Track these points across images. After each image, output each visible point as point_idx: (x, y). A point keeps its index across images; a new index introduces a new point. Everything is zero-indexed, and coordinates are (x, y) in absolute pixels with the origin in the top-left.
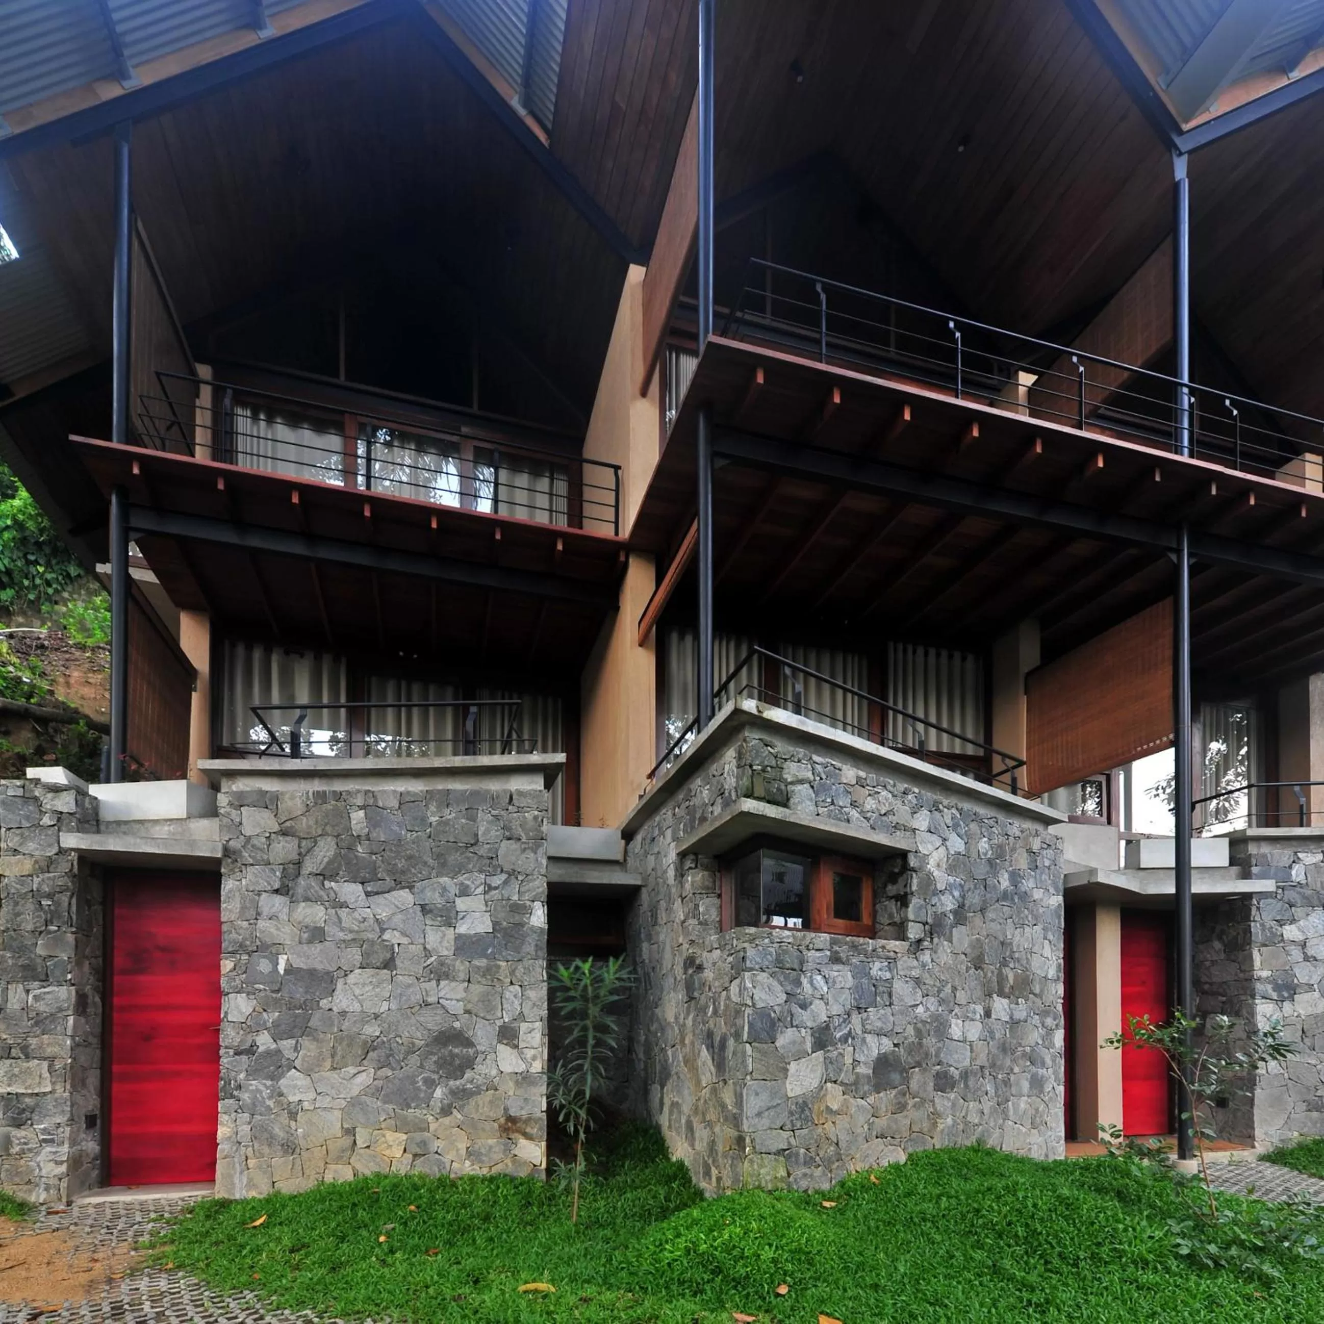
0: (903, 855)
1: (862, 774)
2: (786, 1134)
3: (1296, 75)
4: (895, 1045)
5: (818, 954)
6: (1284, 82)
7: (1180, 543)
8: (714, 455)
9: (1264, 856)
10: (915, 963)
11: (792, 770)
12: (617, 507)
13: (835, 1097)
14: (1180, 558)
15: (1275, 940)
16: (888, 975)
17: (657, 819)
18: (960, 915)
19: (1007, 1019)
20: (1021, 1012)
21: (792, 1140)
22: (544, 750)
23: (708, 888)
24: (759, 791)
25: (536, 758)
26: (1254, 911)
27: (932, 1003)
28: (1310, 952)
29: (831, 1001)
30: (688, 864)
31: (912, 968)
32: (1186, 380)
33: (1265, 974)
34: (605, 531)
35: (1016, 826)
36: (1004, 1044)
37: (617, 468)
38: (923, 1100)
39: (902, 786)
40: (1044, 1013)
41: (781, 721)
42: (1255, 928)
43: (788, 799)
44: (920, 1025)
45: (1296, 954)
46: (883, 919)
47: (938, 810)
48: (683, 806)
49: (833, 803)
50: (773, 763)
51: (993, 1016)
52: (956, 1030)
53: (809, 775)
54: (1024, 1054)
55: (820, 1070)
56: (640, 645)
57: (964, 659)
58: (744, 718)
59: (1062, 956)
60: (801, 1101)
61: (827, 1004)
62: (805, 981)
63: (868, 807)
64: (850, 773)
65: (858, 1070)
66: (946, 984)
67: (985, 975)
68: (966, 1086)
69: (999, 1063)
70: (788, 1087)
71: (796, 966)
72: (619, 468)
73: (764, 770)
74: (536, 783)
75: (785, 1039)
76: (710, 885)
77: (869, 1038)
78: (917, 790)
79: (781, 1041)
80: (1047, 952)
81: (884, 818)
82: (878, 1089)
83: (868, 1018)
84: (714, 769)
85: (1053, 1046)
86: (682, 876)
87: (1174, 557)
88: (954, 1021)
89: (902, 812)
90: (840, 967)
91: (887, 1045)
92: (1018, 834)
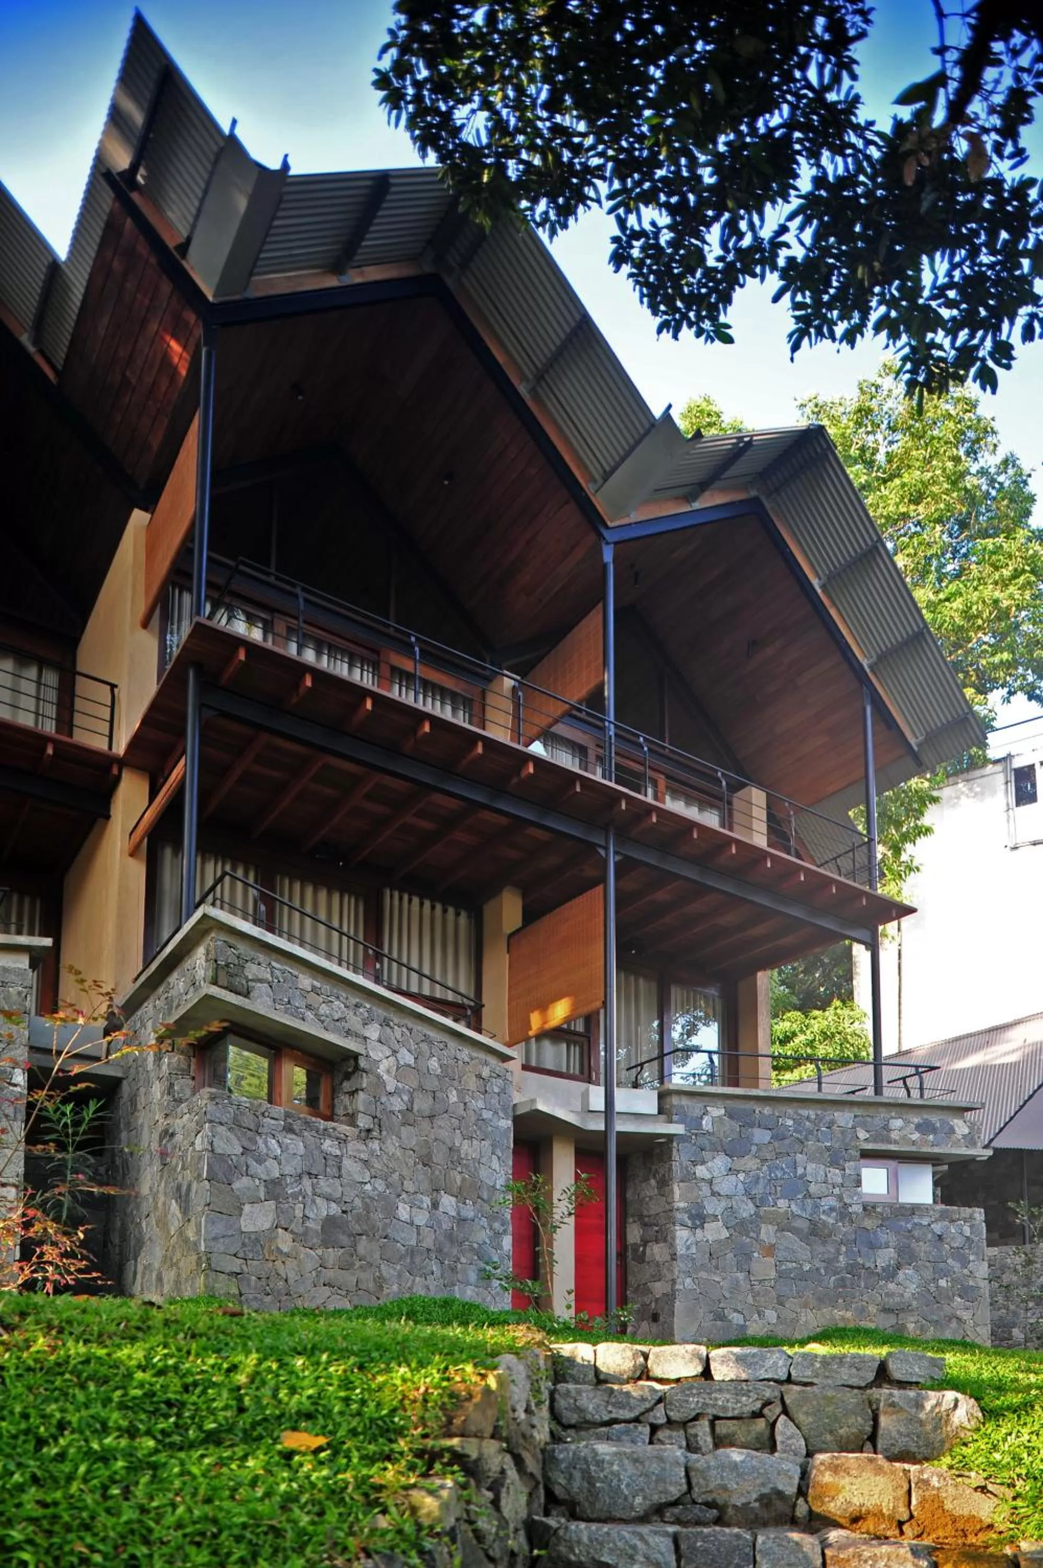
0: (355, 1056)
1: (317, 984)
2: (239, 1261)
3: (697, 505)
4: (344, 1212)
5: (273, 1122)
6: (688, 509)
7: (607, 841)
8: (201, 706)
9: (682, 1107)
10: (364, 1147)
11: (252, 970)
12: (112, 707)
13: (285, 1242)
14: (607, 854)
15: (689, 1177)
16: (338, 1153)
17: (139, 1013)
18: (409, 1116)
19: (454, 1214)
20: (469, 1211)
21: (244, 1267)
22: (31, 933)
23: (183, 1070)
24: (223, 980)
25: (23, 940)
26: (675, 1152)
27: (380, 1185)
28: (716, 1189)
29: (283, 1162)
30: (166, 1046)
31: (359, 1151)
32: (612, 719)
33: (682, 1205)
34: (100, 744)
35: (465, 1053)
36: (451, 1234)
37: (113, 686)
38: (370, 1265)
39: (354, 1000)
40: (493, 1217)
41: (243, 930)
42: (676, 1166)
43: (249, 993)
44: (368, 1200)
45: (706, 1190)
46: (340, 1111)
47: (388, 1025)
48: (163, 998)
49: (289, 1002)
50: (236, 962)
51: (441, 1209)
52: (403, 1212)
53: (269, 976)
54: (472, 1249)
55: (271, 1216)
56: (131, 855)
57: (457, 914)
58: (212, 923)
59: (510, 1172)
60: (253, 1237)
61: (280, 1164)
62: (260, 1141)
63: (322, 1012)
64: (306, 981)
65: (308, 1224)
66: (395, 1171)
67: (433, 1173)
68: (413, 1262)
69: (446, 1250)
70: (243, 1224)
71: (252, 1127)
72: (116, 686)
73: (227, 965)
74: (23, 962)
75: (241, 1184)
76: (185, 1067)
77: (318, 1200)
78: (368, 1006)
79: (236, 1185)
80: (495, 1164)
81: (337, 1024)
82: (326, 1244)
83: (318, 1183)
84: (187, 964)
85: (501, 1248)
86: (160, 1059)
87: (602, 852)
88: (401, 1205)
89: (354, 1022)
90: (293, 1136)
91: (335, 1209)
92: (467, 1059)
